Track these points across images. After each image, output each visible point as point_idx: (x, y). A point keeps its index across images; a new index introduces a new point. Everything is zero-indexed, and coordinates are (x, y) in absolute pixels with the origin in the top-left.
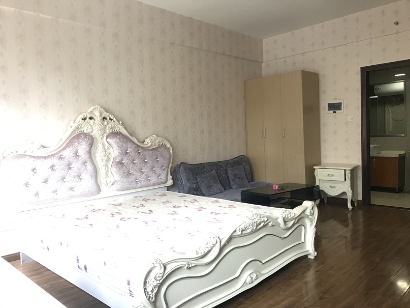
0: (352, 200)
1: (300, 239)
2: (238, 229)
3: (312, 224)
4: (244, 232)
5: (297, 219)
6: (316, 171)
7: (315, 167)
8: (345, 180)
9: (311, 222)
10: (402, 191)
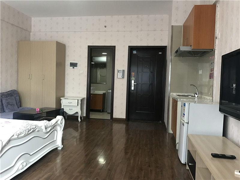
0: (81, 116)
1: (54, 139)
2: (15, 135)
3: (61, 129)
4: (19, 136)
5: (53, 126)
6: (62, 100)
7: (61, 98)
8: (78, 105)
9: (61, 128)
10: (104, 111)
